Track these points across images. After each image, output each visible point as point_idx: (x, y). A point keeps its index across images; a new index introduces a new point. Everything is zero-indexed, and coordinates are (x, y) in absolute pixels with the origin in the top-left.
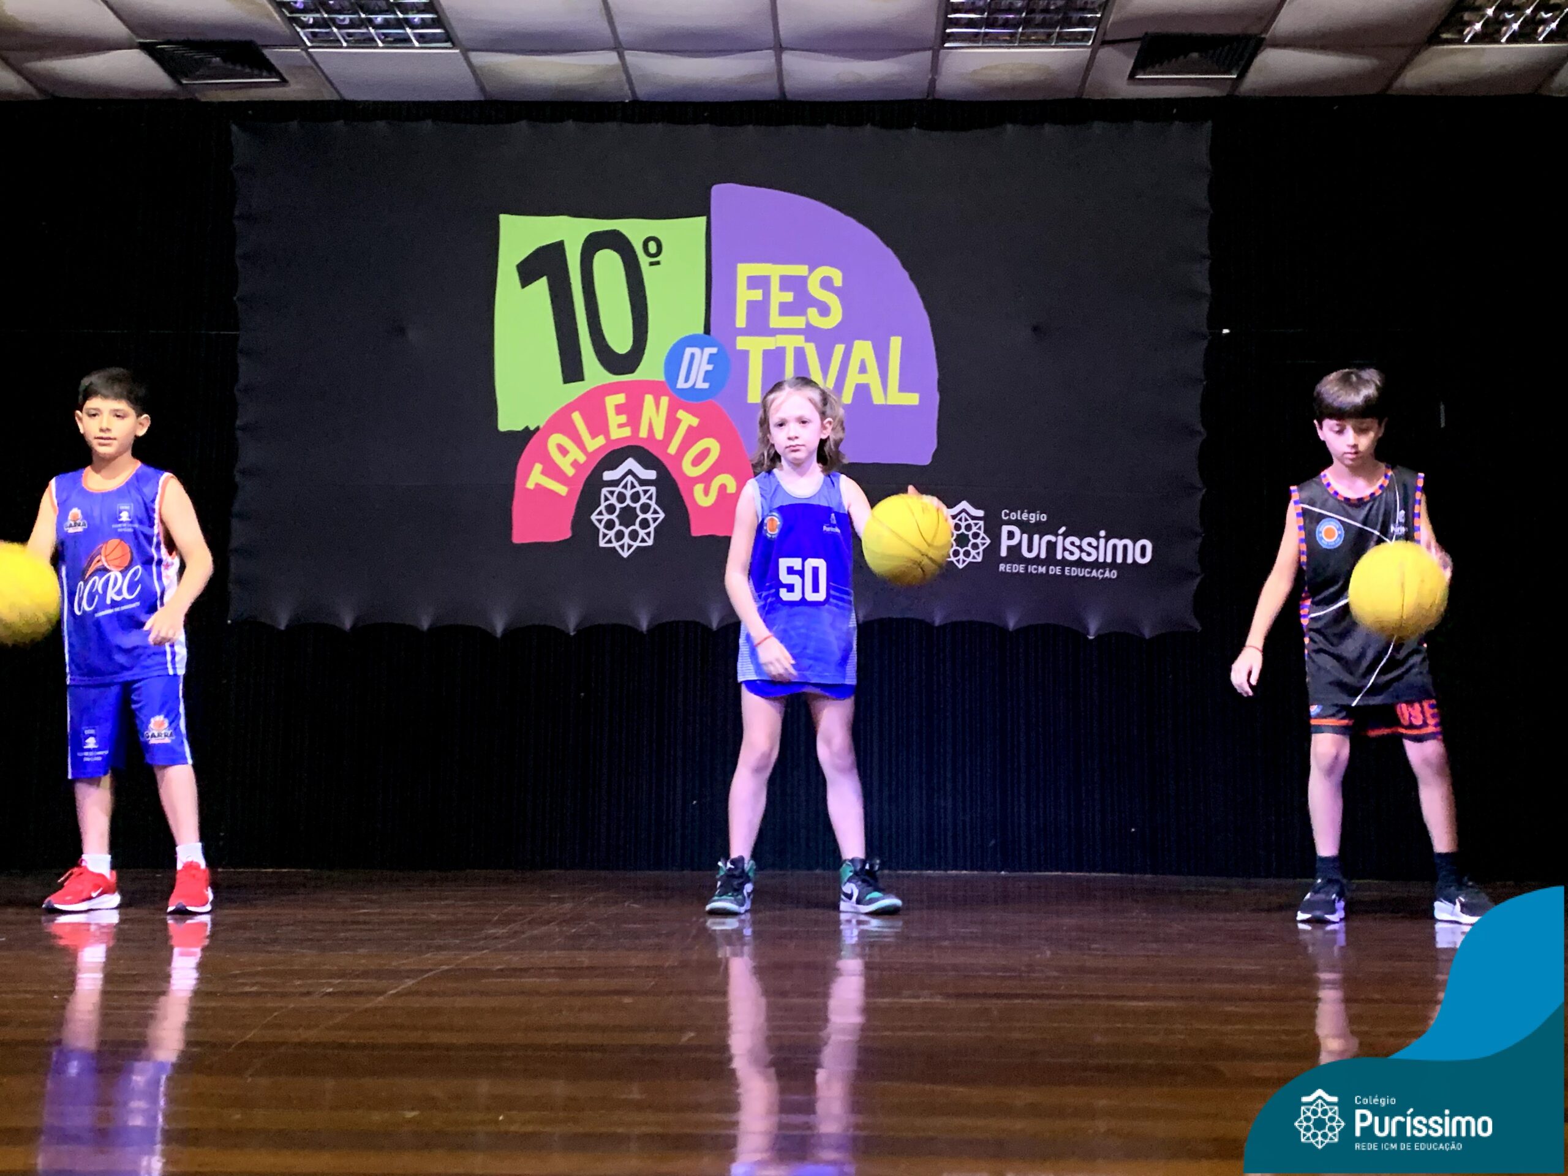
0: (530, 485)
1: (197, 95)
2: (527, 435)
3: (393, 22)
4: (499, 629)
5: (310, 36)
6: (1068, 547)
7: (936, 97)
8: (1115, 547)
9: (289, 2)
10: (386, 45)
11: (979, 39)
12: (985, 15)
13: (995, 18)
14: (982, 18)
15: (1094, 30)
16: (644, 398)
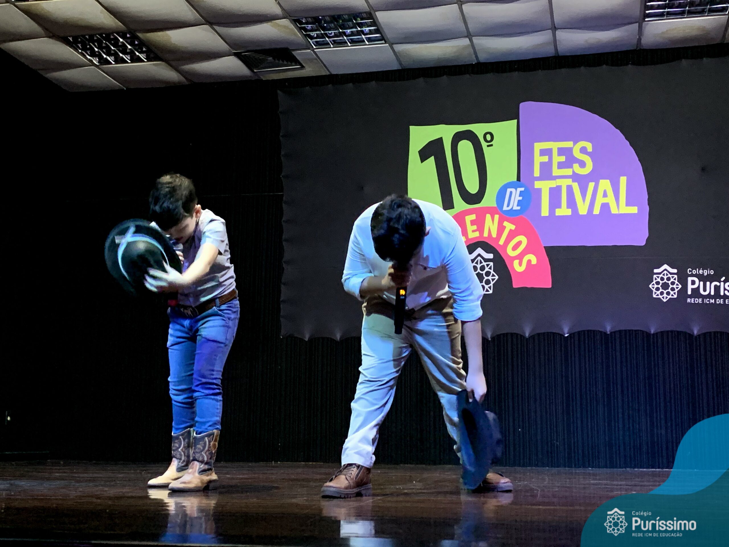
1: (261, 77)
3: (356, 33)
5: (315, 43)
6: (727, 288)
7: (642, 47)
9: (305, 27)
10: (351, 45)
11: (664, 15)
15: (728, 5)
16: (485, 216)
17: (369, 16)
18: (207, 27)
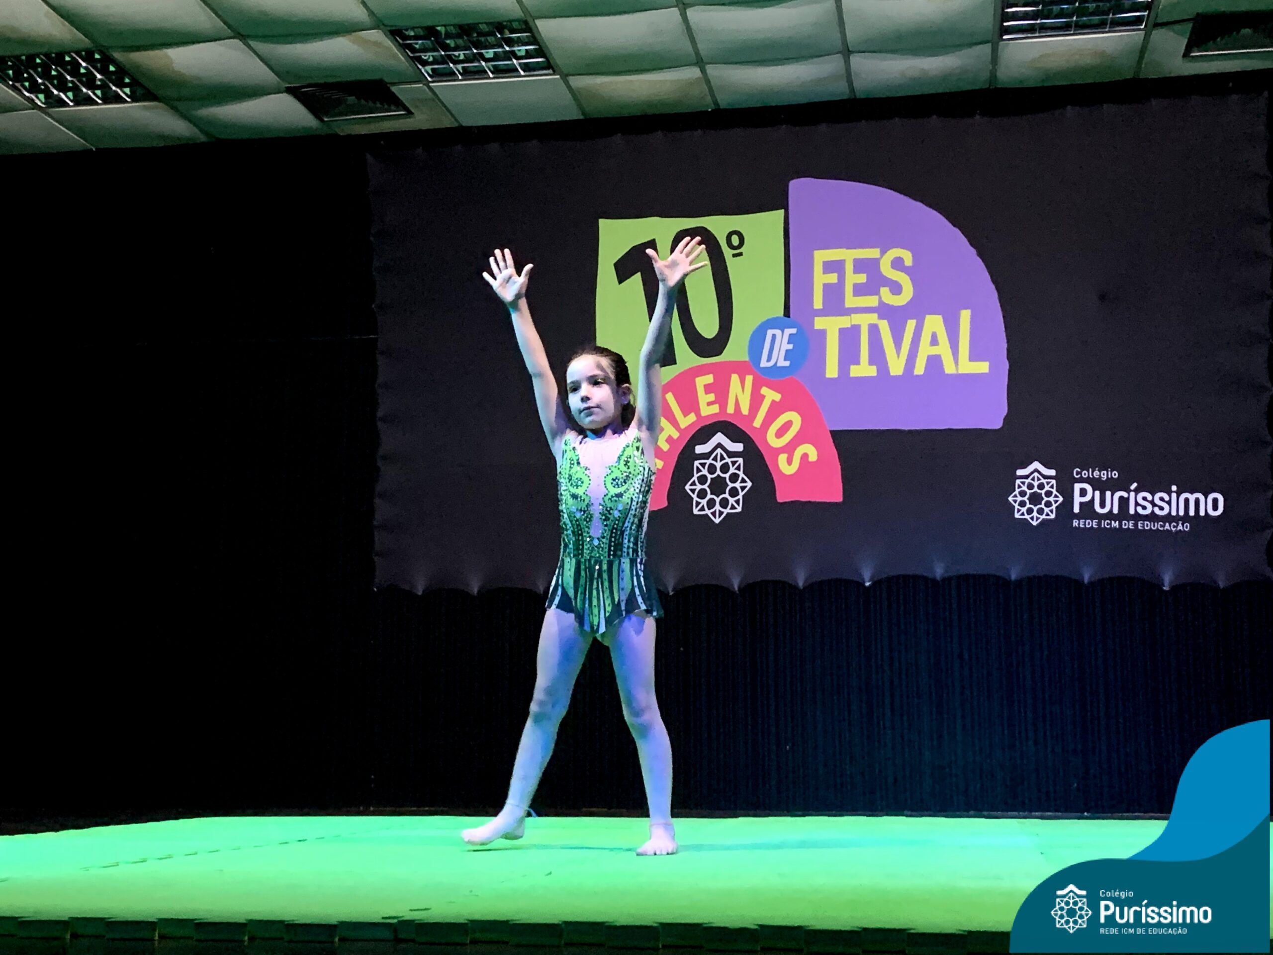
1: (337, 130)
3: (502, 55)
5: (430, 72)
6: (1141, 502)
7: (998, 85)
8: (1187, 500)
9: (410, 44)
10: (496, 76)
11: (1036, 30)
12: (1040, 7)
13: (1049, 9)
14: (1038, 10)
15: (1146, 13)
16: (730, 377)
17: (524, 27)
18: (236, 42)
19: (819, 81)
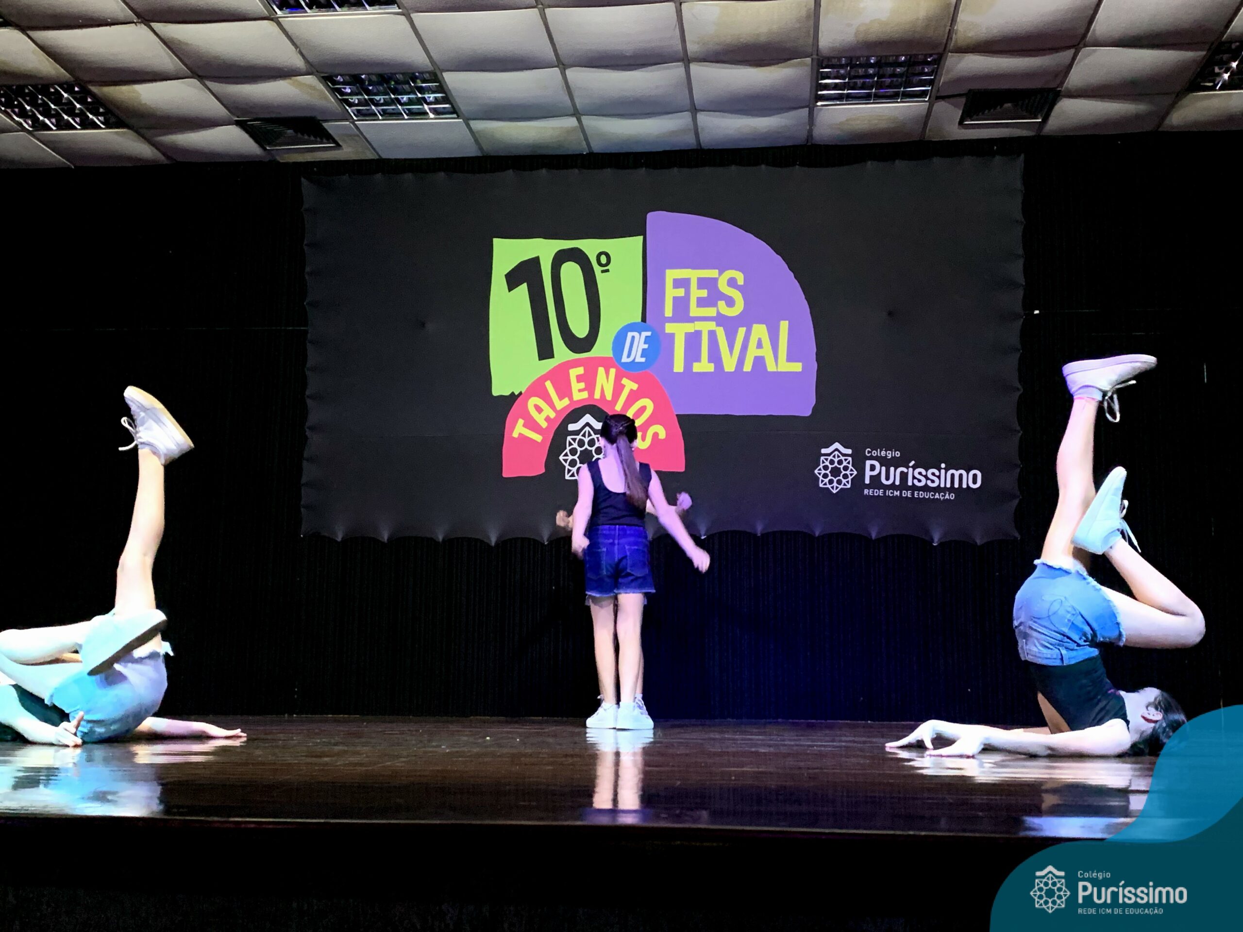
0: (515, 434)
1: (278, 158)
2: (513, 398)
3: (415, 101)
4: (493, 541)
5: (356, 113)
6: (917, 476)
7: (813, 142)
8: (953, 475)
9: (340, 89)
10: (409, 117)
11: (843, 98)
12: (847, 80)
13: (854, 82)
14: (844, 83)
15: (930, 88)
16: (597, 370)
17: (433, 78)
18: (194, 81)
19: (673, 133)
